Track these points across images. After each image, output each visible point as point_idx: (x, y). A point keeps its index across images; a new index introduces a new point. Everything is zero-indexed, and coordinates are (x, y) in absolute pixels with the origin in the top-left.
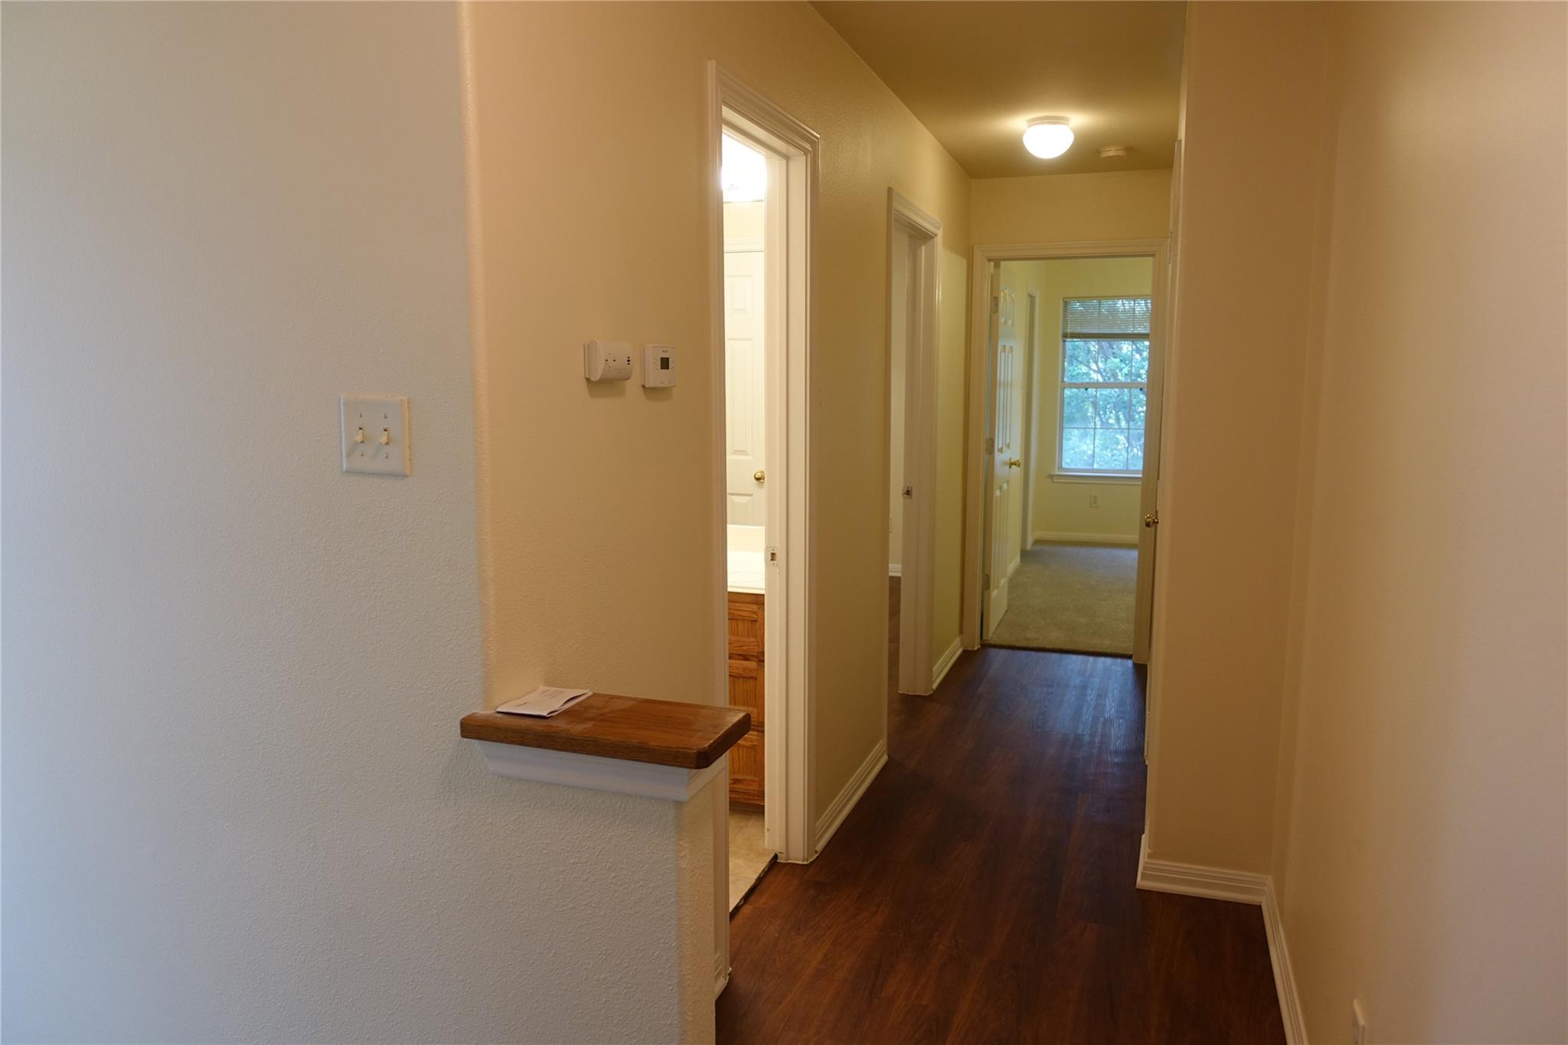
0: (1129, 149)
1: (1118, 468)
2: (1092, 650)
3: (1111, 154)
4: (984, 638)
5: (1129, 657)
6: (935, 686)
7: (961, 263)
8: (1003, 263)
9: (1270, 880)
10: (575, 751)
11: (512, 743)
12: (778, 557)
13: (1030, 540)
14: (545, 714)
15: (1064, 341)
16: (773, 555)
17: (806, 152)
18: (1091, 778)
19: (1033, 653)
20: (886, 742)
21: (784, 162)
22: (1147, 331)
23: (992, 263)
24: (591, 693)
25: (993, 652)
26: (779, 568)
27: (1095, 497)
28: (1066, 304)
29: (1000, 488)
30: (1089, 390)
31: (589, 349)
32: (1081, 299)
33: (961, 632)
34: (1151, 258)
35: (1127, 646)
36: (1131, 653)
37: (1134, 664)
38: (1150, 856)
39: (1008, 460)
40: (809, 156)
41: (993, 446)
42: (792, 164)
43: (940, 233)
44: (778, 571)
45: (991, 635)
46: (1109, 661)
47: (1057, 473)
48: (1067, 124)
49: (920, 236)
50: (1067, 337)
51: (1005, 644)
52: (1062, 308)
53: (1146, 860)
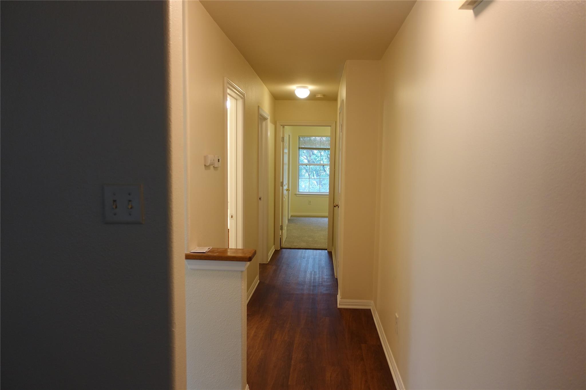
0: (324, 95)
1: (315, 191)
2: (315, 248)
3: (319, 96)
4: (281, 246)
5: (326, 250)
6: (269, 260)
7: (273, 126)
8: (285, 126)
9: (372, 302)
10: (216, 260)
11: (197, 259)
12: (233, 217)
13: (290, 216)
14: (205, 252)
15: (299, 150)
16: (232, 216)
17: (242, 98)
18: (321, 282)
19: (297, 250)
20: (259, 276)
21: (236, 101)
22: (329, 148)
23: (282, 126)
24: (211, 248)
25: (284, 250)
26: (234, 220)
27: (310, 201)
28: (299, 138)
29: (285, 197)
30: (307, 166)
31: (205, 157)
32: (303, 136)
33: (274, 244)
34: (330, 127)
35: (325, 246)
36: (327, 248)
37: (328, 251)
38: (341, 299)
39: (286, 189)
40: (243, 99)
41: (283, 184)
42: (238, 102)
43: (269, 118)
44: (233, 221)
45: (283, 245)
46: (320, 251)
47: (297, 193)
48: (308, 88)
49: (265, 119)
50: (300, 149)
51: (288, 247)
52: (298, 139)
53: (340, 300)
